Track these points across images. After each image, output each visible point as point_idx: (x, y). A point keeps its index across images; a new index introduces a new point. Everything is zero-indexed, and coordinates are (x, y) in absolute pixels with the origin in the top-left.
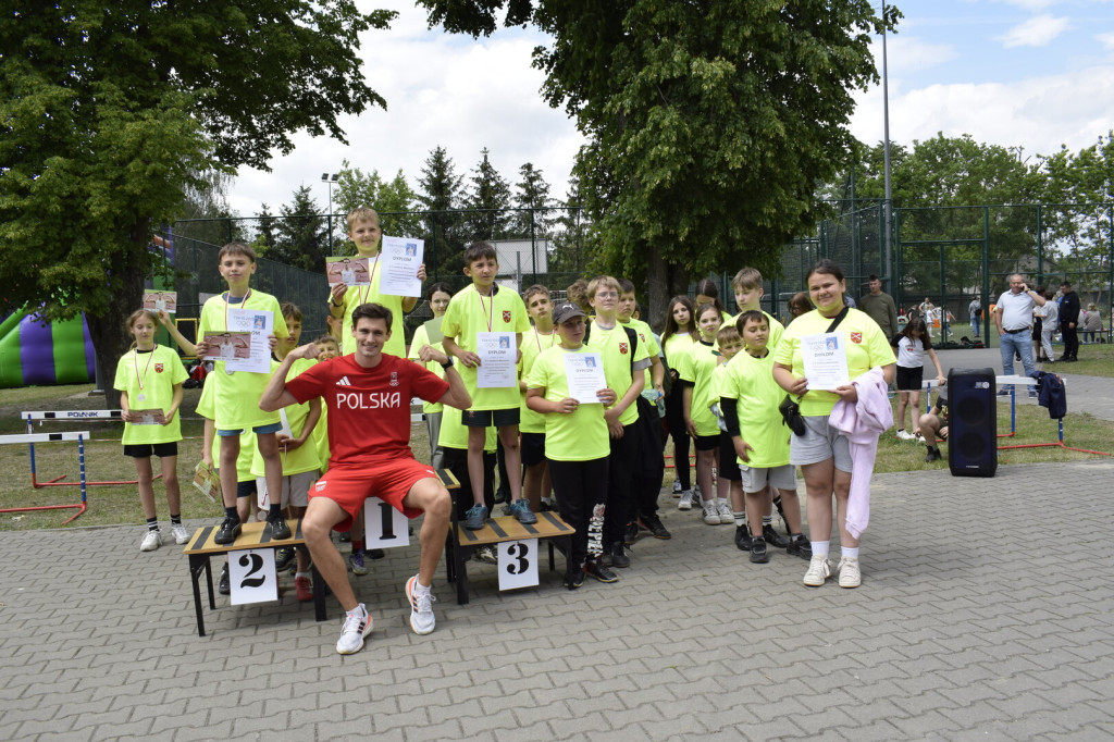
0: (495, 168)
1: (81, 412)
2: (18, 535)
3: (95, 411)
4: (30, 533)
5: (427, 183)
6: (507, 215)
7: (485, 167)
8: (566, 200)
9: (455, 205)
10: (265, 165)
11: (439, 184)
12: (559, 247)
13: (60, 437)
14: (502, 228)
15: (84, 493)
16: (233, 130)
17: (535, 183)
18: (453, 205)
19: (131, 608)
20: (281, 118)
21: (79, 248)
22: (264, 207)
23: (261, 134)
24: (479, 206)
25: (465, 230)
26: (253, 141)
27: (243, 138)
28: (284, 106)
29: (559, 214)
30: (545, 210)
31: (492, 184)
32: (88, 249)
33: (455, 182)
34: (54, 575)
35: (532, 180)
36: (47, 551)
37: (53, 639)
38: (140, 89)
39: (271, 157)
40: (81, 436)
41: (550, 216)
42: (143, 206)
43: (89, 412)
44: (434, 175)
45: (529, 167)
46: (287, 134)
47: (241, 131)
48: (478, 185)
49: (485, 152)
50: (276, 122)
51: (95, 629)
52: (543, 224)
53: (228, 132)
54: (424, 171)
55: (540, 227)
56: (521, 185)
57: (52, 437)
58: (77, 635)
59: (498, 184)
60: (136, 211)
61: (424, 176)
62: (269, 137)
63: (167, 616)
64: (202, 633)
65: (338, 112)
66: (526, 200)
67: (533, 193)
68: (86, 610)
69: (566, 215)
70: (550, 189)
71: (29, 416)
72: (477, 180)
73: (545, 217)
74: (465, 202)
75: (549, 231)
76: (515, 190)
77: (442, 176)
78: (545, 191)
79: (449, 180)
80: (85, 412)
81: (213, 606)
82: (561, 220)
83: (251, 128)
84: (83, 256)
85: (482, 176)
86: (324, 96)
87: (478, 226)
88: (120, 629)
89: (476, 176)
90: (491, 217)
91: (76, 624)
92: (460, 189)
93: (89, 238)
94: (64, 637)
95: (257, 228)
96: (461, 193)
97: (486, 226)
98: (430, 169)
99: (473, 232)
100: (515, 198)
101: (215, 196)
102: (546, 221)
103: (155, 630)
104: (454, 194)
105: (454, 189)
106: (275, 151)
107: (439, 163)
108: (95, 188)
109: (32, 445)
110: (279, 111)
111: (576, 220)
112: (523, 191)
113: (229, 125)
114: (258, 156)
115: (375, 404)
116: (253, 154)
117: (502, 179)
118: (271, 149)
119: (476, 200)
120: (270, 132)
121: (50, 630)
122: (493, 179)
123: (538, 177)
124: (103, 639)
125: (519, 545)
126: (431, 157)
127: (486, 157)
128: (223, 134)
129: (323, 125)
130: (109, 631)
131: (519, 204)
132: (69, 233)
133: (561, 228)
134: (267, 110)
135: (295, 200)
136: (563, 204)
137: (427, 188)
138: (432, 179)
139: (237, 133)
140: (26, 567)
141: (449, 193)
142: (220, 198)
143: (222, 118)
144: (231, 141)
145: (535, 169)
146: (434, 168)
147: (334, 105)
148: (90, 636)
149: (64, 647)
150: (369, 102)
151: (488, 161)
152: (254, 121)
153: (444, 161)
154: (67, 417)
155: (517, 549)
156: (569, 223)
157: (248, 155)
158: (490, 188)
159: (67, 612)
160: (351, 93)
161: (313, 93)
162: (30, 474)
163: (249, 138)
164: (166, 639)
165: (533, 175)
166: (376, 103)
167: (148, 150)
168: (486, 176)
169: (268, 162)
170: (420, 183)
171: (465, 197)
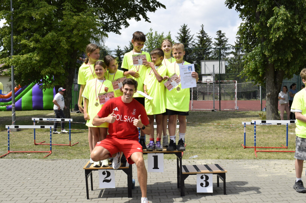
0: (206, 32)
1: (51, 119)
2: (29, 160)
3: (56, 119)
4: (33, 160)
5: (179, 38)
6: (210, 50)
7: (202, 32)
8: (234, 45)
9: (190, 46)
10: (119, 31)
11: (184, 38)
12: (231, 64)
13: (44, 127)
14: (208, 56)
15: (51, 147)
16: (108, 19)
17: (222, 38)
18: (189, 46)
19: (64, 187)
20: (125, 14)
21: (54, 62)
22: (118, 47)
23: (118, 20)
24: (199, 47)
25: (194, 56)
26: (115, 23)
27: (112, 22)
28: (127, 10)
29: (231, 50)
30: (226, 49)
31: (205, 38)
32: (57, 61)
33: (190, 38)
34: (40, 175)
35: (221, 37)
36: (38, 166)
37: (38, 195)
38: (77, 4)
39: (121, 29)
40: (51, 127)
41: (228, 51)
42: (76, 47)
43: (54, 119)
44: (182, 35)
45: (220, 32)
46: (127, 20)
47: (111, 19)
48: (199, 39)
49: (203, 26)
50: (123, 16)
51: (52, 194)
52: (225, 54)
53: (106, 20)
54: (178, 33)
55: (223, 55)
56: (216, 39)
57: (41, 127)
58: (46, 195)
59: (207, 39)
60: (73, 48)
61: (178, 35)
62: (121, 21)
63: (76, 191)
64: (88, 198)
65: (146, 11)
66: (218, 45)
67: (221, 42)
68: (50, 187)
69: (234, 51)
70: (228, 40)
71: (34, 119)
72: (199, 37)
73: (226, 51)
74: (194, 45)
75: (227, 57)
76: (214, 41)
77: (185, 35)
78: (226, 41)
79: (188, 37)
80: (53, 119)
81: (92, 189)
82: (232, 53)
83: (115, 18)
84: (56, 64)
85: (201, 35)
86: (141, 6)
87: (199, 55)
88: (61, 194)
89: (199, 35)
90: (204, 52)
91: (46, 192)
92: (192, 40)
93: (57, 57)
94: (42, 195)
95: (116, 55)
96: (192, 42)
97: (202, 55)
98: (181, 33)
99: (197, 57)
100: (214, 44)
101: (101, 42)
102: (226, 53)
103: (72, 196)
104: (190, 42)
105: (190, 40)
106: (122, 26)
107: (184, 31)
108: (63, 39)
109: (35, 129)
110: (125, 11)
111: (238, 53)
112: (217, 41)
113: (107, 17)
114: (117, 29)
115: (125, 120)
116: (114, 28)
117: (209, 36)
118: (121, 26)
119: (198, 45)
120: (121, 20)
121: (38, 192)
122: (205, 37)
123: (223, 36)
124: (55, 197)
125: (205, 175)
126: (181, 28)
127: (203, 28)
128: (105, 20)
129: (141, 16)
130: (57, 195)
131: (215, 46)
132: (51, 56)
133: (232, 56)
134: (121, 11)
135: (130, 44)
136: (233, 46)
137: (180, 40)
138: (181, 37)
139: (109, 20)
140: (31, 171)
141: (188, 42)
142: (103, 43)
143: (104, 14)
144: (107, 23)
145: (222, 32)
146: (182, 32)
147: (145, 9)
148: (51, 196)
149: (42, 199)
150: (158, 7)
151: (204, 29)
152: (116, 15)
153: (186, 29)
154: (46, 120)
155: (204, 177)
156: (235, 54)
157: (113, 28)
158: (204, 40)
159: (43, 187)
160: (151, 4)
161: (137, 5)
162: (34, 140)
163: (114, 22)
164: (76, 199)
165: (221, 35)
166: (161, 7)
167: (79, 26)
168: (202, 35)
169: (120, 31)
170: (177, 38)
171: (194, 44)
